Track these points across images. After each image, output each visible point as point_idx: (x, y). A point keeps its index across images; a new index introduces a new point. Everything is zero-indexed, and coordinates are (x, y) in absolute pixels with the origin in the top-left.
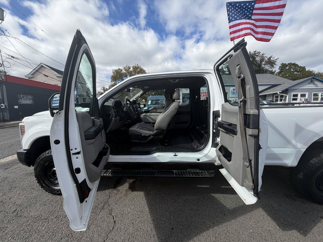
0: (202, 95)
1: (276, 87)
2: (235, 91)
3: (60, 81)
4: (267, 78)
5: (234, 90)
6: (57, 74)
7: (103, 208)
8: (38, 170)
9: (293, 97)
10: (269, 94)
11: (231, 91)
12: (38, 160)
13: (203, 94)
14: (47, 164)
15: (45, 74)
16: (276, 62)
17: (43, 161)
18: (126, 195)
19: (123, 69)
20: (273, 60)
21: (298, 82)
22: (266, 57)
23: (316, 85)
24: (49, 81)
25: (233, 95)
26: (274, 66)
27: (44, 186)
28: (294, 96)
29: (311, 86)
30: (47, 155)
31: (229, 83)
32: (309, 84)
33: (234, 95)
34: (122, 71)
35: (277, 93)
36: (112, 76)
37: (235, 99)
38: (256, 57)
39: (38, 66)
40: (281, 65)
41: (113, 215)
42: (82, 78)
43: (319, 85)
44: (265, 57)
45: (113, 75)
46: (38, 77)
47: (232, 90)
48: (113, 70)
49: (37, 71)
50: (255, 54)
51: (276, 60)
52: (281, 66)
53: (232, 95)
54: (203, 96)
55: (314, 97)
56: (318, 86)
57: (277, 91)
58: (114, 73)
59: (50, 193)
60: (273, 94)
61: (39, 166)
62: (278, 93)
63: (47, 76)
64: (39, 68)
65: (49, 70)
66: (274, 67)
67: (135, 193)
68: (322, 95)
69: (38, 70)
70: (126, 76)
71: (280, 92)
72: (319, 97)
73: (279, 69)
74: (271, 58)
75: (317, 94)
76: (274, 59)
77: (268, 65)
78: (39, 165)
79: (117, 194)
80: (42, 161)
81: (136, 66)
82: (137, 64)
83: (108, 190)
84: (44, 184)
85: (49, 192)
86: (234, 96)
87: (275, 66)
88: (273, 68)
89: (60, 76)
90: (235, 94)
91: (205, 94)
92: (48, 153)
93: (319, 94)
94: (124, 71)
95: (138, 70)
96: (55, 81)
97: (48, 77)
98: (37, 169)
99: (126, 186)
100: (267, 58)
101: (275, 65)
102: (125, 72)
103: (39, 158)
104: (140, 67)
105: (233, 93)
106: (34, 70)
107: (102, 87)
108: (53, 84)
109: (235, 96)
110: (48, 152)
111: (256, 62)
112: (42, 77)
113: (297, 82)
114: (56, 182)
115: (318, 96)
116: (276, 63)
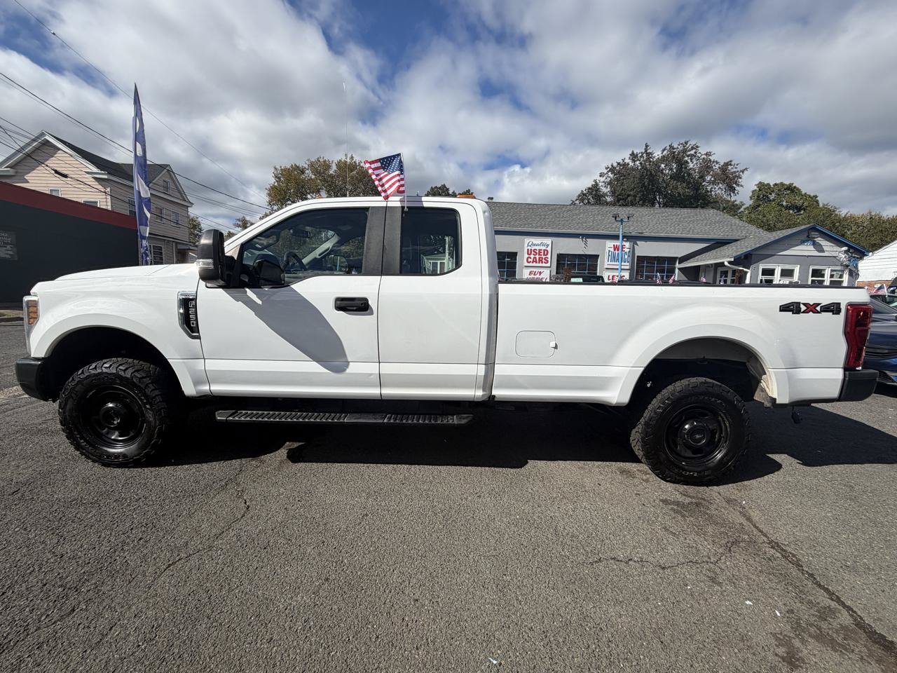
0: (531, 258)
1: (725, 247)
2: (618, 250)
3: (105, 193)
4: (705, 222)
5: (616, 248)
6: (95, 170)
7: (224, 488)
8: (68, 407)
9: (763, 275)
10: (707, 266)
11: (609, 251)
12: (70, 383)
13: (532, 256)
14: (91, 393)
15: (58, 169)
16: (740, 178)
17: (82, 385)
18: (279, 468)
19: (307, 166)
20: (732, 171)
21: (777, 238)
22: (717, 163)
23: (819, 248)
24: (70, 189)
25: (612, 263)
26: (735, 189)
27: (83, 444)
28: (766, 272)
29: (807, 250)
30: (93, 372)
31: (603, 230)
32: (803, 242)
33: (616, 263)
34: (303, 172)
35: (723, 263)
36: (273, 188)
37: (617, 274)
38: (689, 161)
39: (34, 140)
40: (756, 188)
41: (245, 498)
42: (177, 187)
43: (825, 248)
44: (714, 162)
45: (276, 184)
46: (29, 175)
47: (612, 250)
48: (276, 169)
49: (28, 155)
50: (685, 151)
51: (741, 173)
52: (755, 190)
53: (610, 263)
54: (531, 260)
55: (814, 278)
56: (823, 251)
57: (724, 257)
58: (279, 178)
59: (97, 462)
60: (716, 264)
61: (73, 398)
62: (726, 264)
63: (65, 176)
64: (37, 149)
65: (67, 155)
66: (736, 192)
67: (301, 465)
68: (833, 273)
69: (33, 152)
70: (317, 192)
71: (729, 260)
72: (825, 278)
73: (751, 198)
74: (730, 167)
75: (821, 270)
76: (736, 170)
77: (720, 185)
78: (73, 395)
79: (257, 467)
80: (80, 386)
81: (348, 160)
82: (349, 156)
83: (238, 460)
84: (82, 441)
85: (94, 461)
86: (616, 265)
87: (737, 188)
88: (732, 194)
89: (106, 177)
90: (618, 260)
91: (537, 256)
92: (95, 368)
93: (827, 271)
94: (309, 174)
95: (355, 172)
96: (86, 193)
97: (69, 179)
98: (66, 404)
99: (282, 453)
100: (717, 166)
101: (738, 185)
102: (313, 177)
103: (73, 379)
104: (360, 165)
105: (614, 257)
106: (18, 151)
107: (239, 220)
108: (82, 201)
109: (617, 267)
110: (96, 366)
111: (689, 175)
112: (46, 175)
113: (775, 237)
114: (113, 438)
115: (823, 276)
116: (740, 180)
